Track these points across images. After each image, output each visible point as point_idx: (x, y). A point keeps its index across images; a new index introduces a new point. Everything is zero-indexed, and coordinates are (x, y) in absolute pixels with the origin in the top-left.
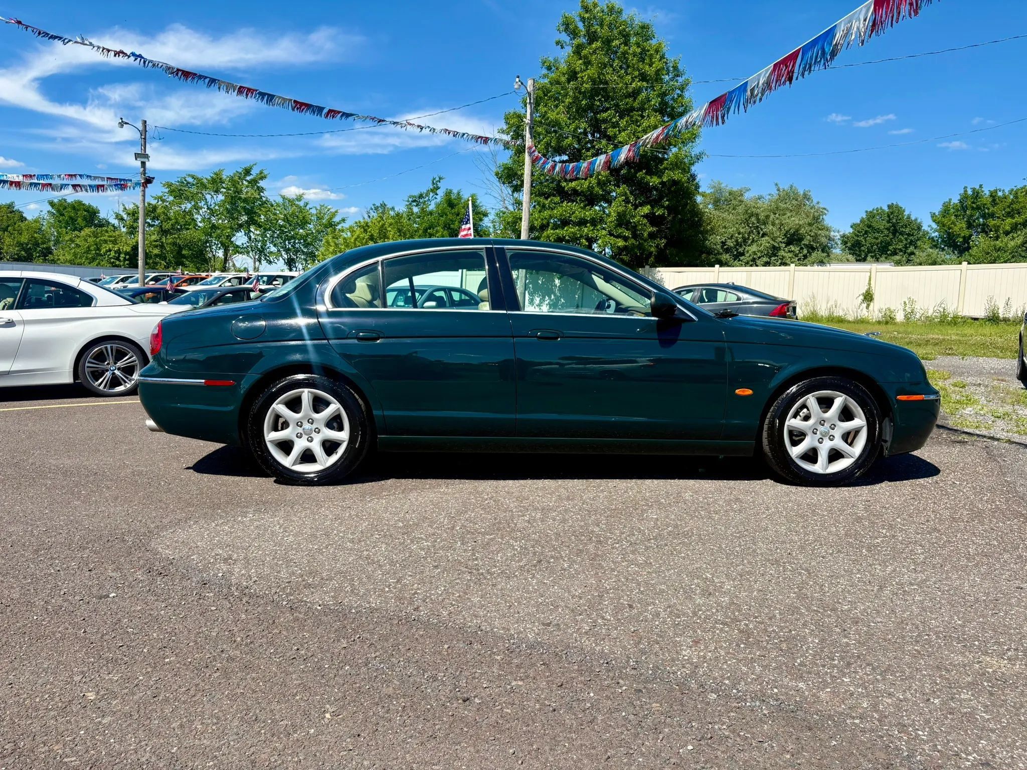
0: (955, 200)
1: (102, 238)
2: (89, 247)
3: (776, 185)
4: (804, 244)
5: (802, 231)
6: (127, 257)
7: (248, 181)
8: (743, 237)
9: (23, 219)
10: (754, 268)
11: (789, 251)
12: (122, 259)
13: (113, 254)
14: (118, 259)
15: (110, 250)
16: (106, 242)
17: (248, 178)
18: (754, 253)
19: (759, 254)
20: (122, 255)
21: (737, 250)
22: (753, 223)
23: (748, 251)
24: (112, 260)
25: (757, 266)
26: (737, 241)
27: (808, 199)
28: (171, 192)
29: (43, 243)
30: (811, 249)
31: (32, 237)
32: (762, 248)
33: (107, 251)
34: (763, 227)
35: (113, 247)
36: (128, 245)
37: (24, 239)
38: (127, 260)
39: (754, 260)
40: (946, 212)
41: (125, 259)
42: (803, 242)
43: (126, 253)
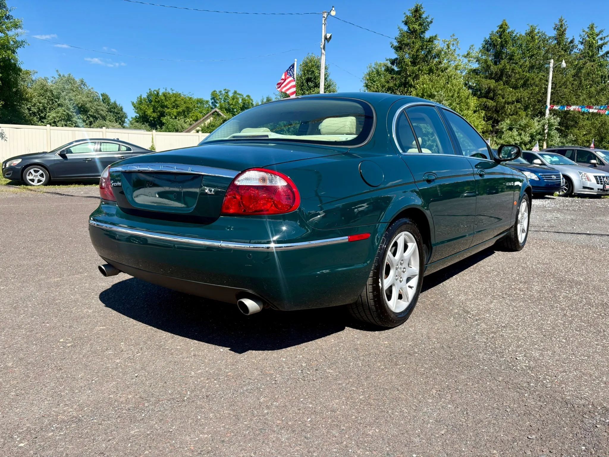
0: (145, 96)
3: (57, 71)
4: (90, 115)
5: (88, 105)
8: (43, 106)
10: (55, 128)
11: (78, 118)
18: (54, 118)
19: (58, 119)
21: (39, 115)
22: (49, 97)
23: (49, 116)
25: (57, 126)
26: (39, 108)
27: (84, 85)
30: (96, 118)
32: (59, 115)
34: (57, 100)
39: (54, 122)
40: (140, 102)
42: (89, 113)
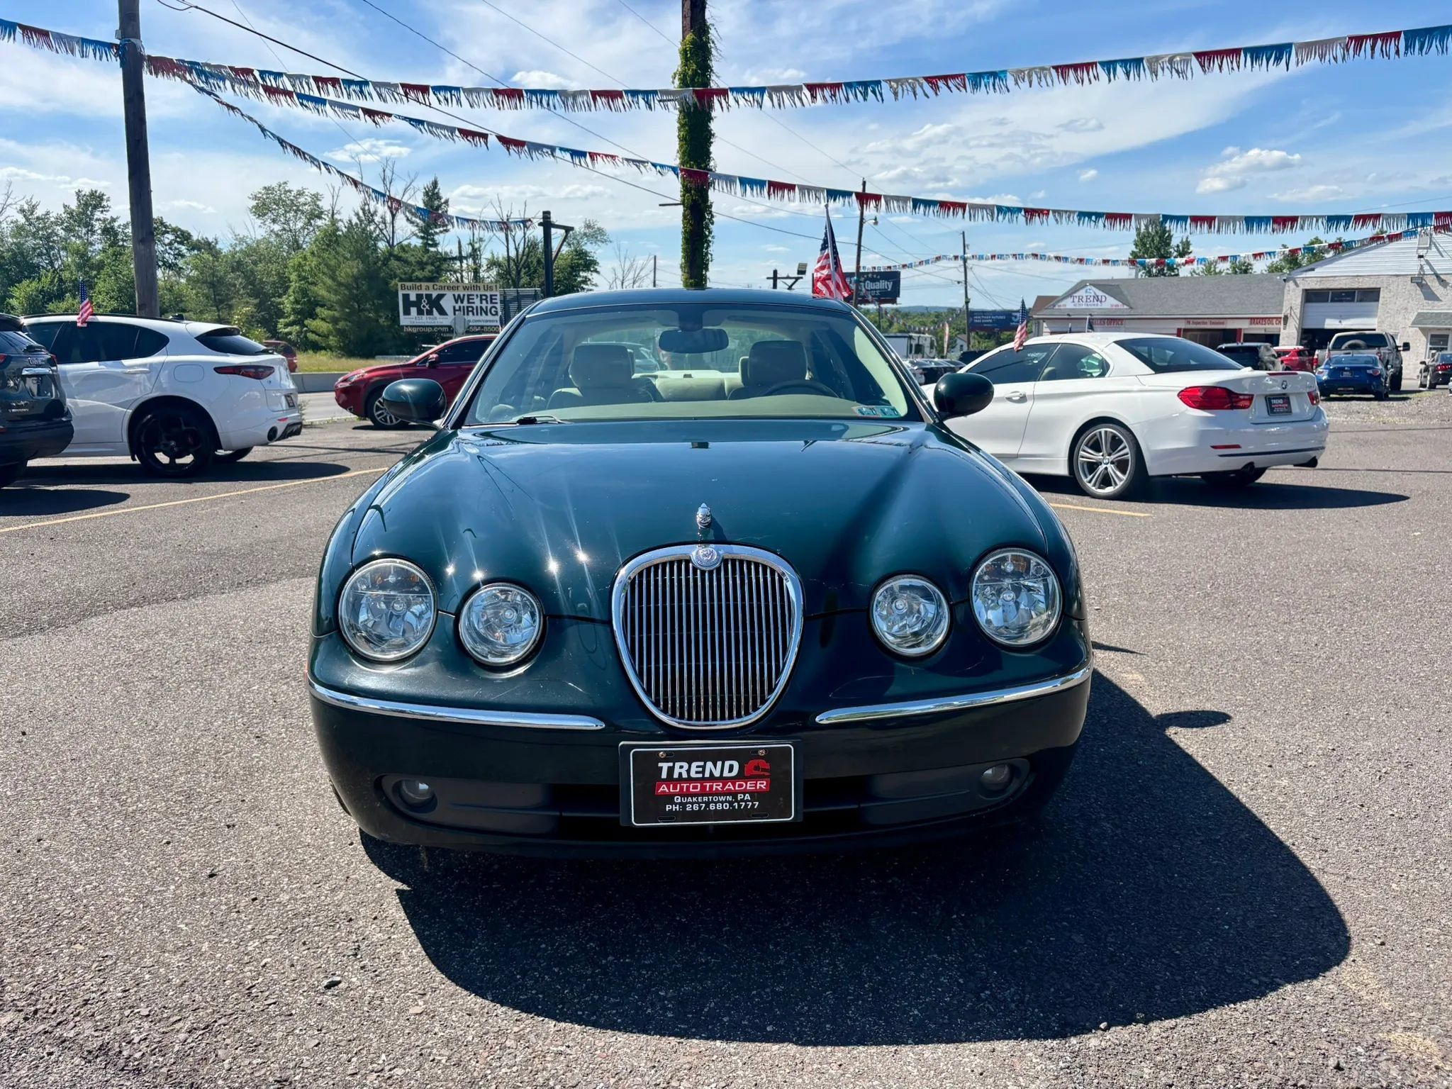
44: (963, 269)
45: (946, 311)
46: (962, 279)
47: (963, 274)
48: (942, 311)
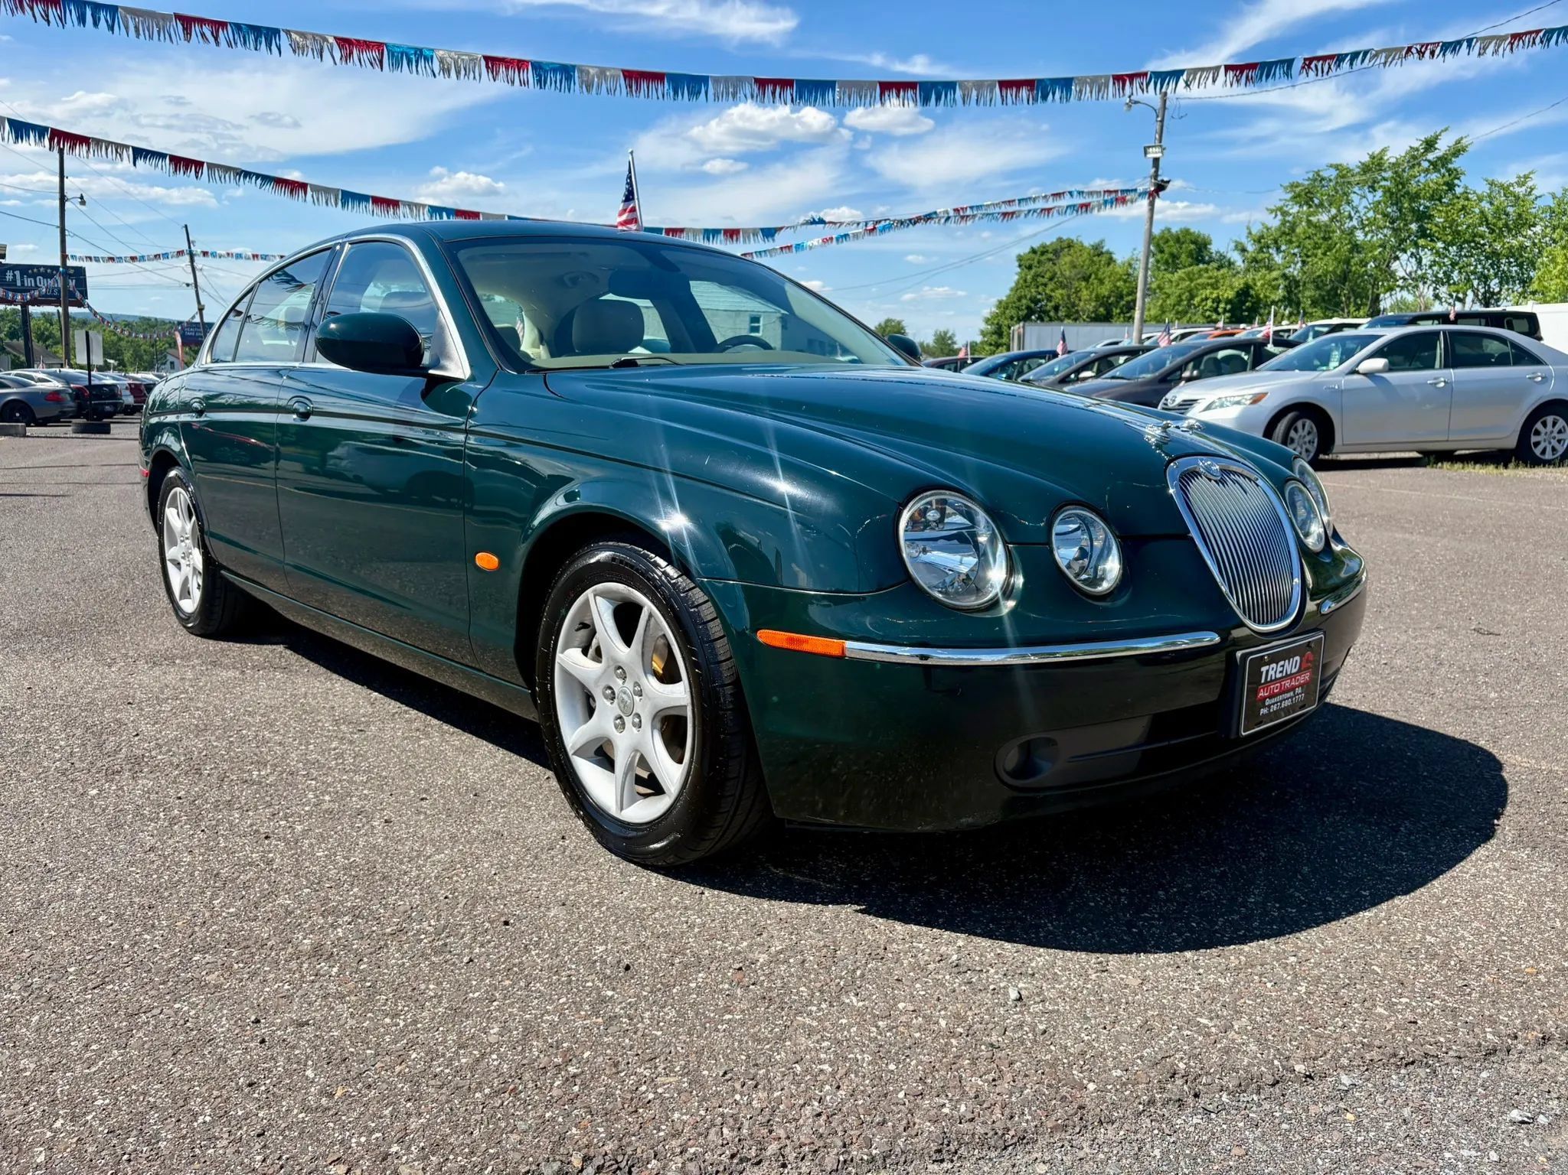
1: (1199, 281)
2: (1180, 296)
6: (1229, 307)
7: (1429, 161)
9: (1111, 261)
12: (1220, 310)
13: (1209, 303)
14: (1216, 310)
15: (1207, 299)
16: (1204, 287)
17: (1431, 156)
20: (1222, 305)
24: (1208, 313)
28: (1296, 198)
29: (1129, 294)
31: (1115, 286)
33: (1202, 300)
35: (1211, 293)
36: (1232, 288)
37: (1104, 290)
38: (1229, 311)
41: (1225, 311)
43: (1228, 301)
44: (190, 269)
45: (137, 320)
46: (191, 281)
47: (192, 276)
48: (130, 320)
